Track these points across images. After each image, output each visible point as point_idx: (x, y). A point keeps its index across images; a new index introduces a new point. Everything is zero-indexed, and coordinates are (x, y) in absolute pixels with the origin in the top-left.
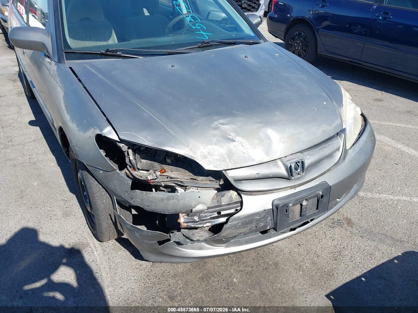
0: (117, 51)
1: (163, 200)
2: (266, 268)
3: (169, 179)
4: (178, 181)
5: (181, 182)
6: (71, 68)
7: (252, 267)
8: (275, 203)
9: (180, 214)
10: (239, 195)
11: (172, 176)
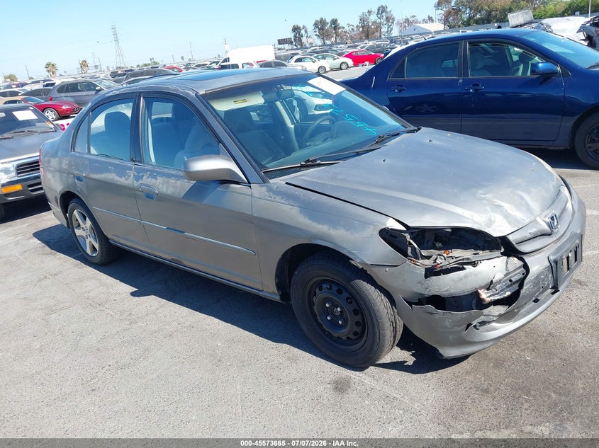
0: (315, 160)
1: (461, 279)
2: (546, 340)
3: (455, 260)
4: (463, 259)
5: (468, 259)
6: (287, 183)
7: (532, 343)
8: (552, 258)
9: (479, 291)
10: (522, 259)
11: (457, 256)
